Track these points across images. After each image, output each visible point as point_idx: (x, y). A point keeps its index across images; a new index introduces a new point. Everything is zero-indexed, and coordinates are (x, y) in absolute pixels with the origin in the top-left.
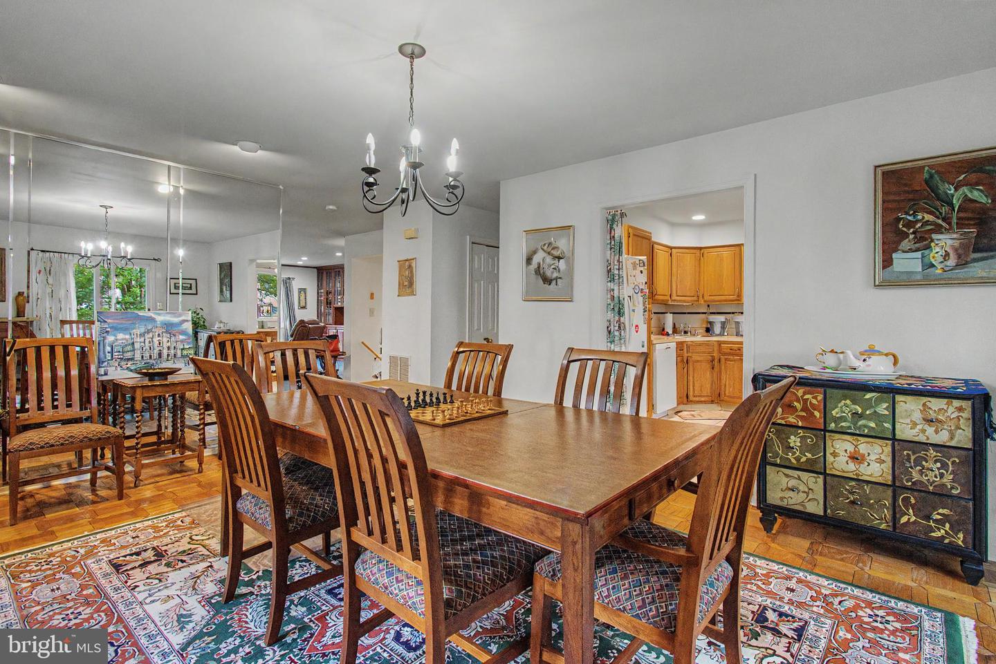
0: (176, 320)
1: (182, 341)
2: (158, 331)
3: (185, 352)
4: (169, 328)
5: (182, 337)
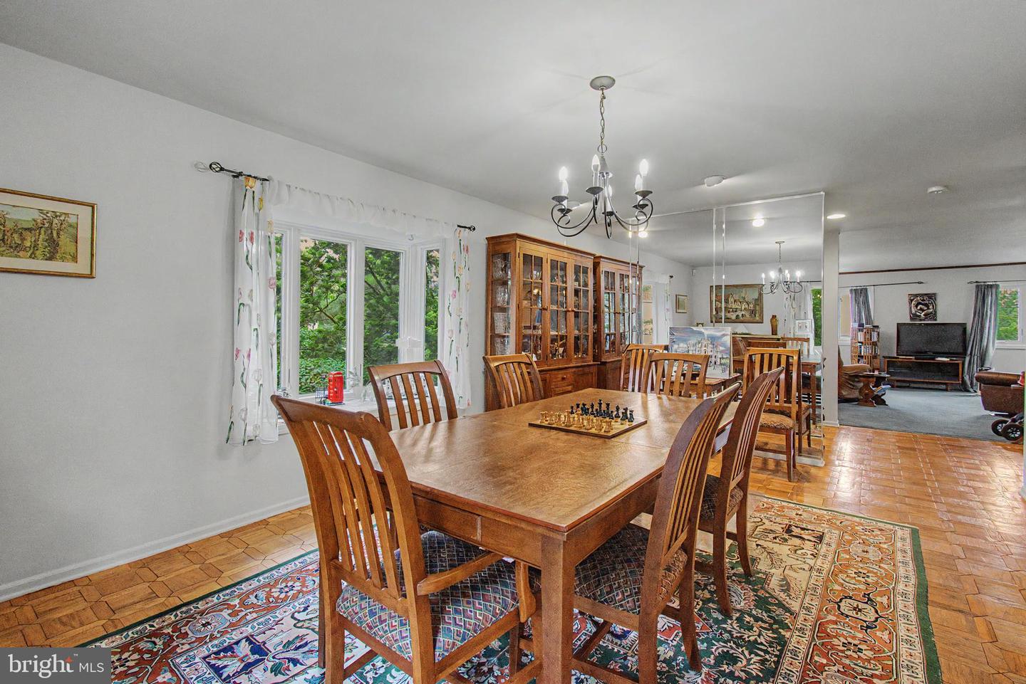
0: (719, 334)
1: (721, 352)
2: (705, 343)
3: (723, 361)
4: (713, 339)
5: (721, 348)
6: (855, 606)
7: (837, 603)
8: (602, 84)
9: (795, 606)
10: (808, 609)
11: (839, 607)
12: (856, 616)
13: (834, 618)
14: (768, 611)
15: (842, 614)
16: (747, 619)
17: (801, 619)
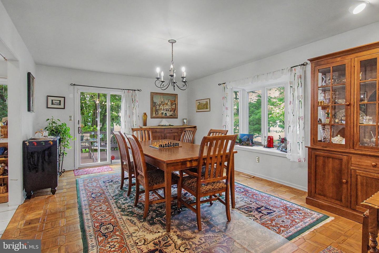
6: (108, 229)
7: (114, 226)
8: (173, 42)
9: (124, 218)
10: (120, 219)
11: (113, 226)
12: (106, 226)
13: (112, 221)
14: (128, 212)
15: (110, 224)
16: (130, 207)
17: (120, 215)
